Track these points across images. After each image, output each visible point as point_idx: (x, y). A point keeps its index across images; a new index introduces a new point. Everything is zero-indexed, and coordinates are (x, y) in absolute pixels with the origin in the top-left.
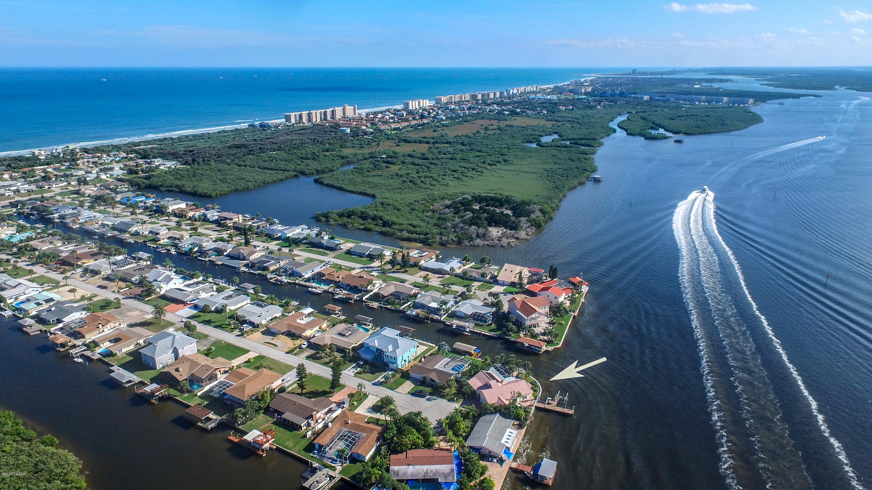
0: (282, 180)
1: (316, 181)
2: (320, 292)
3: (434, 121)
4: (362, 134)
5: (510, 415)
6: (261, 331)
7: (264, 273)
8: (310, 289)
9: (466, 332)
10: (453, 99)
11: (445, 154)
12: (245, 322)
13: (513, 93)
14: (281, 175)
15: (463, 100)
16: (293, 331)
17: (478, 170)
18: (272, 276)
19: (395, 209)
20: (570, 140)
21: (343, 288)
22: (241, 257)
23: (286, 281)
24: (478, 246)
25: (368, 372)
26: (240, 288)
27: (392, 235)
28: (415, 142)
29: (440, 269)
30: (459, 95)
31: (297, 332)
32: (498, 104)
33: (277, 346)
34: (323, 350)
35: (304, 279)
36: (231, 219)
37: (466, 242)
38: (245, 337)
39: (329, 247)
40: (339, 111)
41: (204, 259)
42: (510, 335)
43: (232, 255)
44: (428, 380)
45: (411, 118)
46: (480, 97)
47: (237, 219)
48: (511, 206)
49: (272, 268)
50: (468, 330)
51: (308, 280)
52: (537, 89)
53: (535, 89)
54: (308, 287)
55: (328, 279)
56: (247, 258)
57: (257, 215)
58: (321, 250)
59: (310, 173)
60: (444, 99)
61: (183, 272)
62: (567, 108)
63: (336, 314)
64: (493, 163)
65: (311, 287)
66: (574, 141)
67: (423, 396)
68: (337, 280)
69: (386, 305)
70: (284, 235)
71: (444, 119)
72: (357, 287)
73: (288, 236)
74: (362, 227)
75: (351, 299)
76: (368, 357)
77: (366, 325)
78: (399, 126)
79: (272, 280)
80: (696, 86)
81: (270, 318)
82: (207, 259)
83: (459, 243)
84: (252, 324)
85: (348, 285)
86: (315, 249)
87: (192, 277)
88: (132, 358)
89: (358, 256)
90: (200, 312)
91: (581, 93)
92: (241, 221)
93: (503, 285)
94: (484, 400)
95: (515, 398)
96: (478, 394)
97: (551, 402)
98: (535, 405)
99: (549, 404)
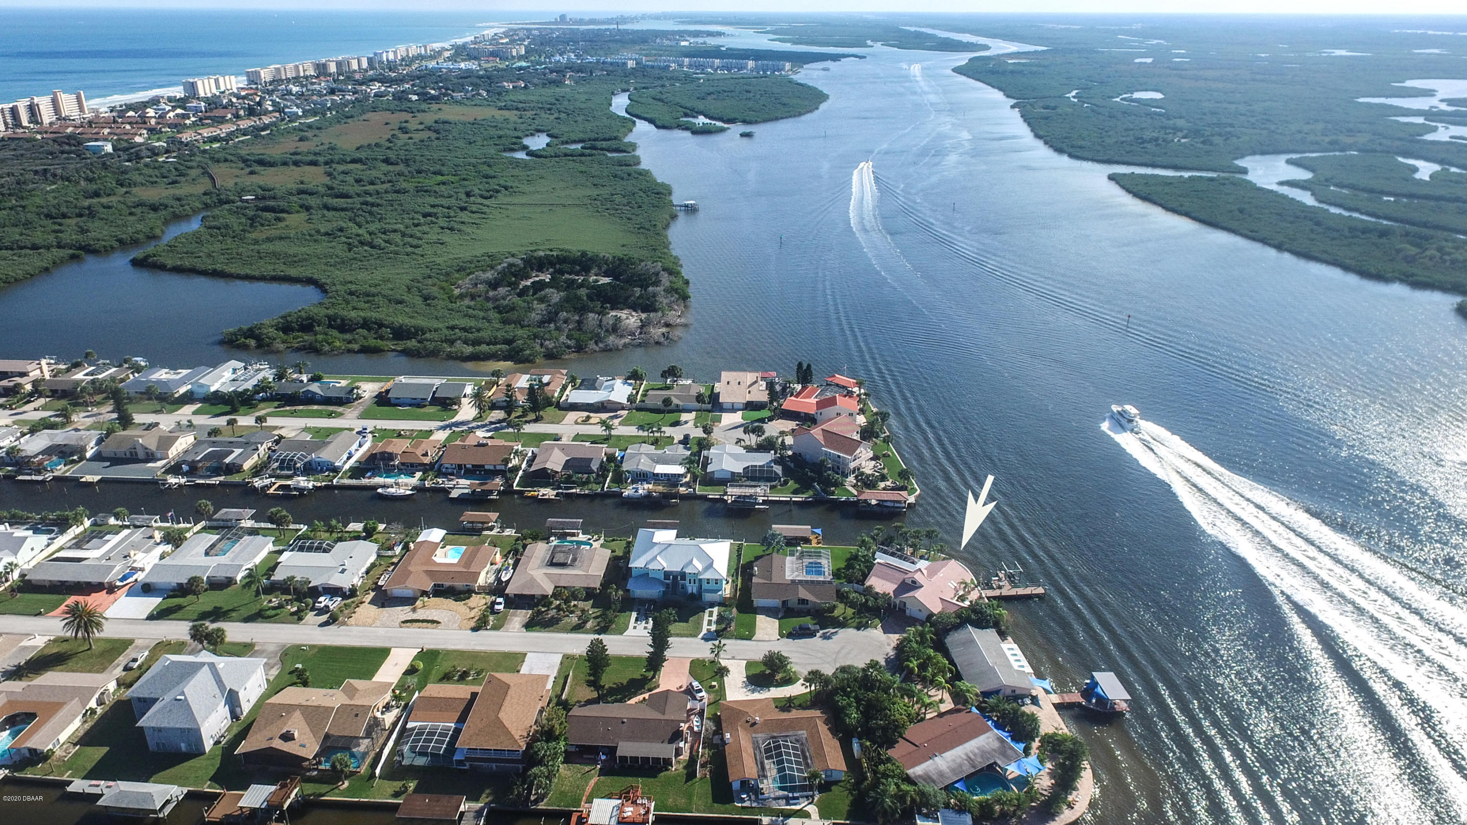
0: (47, 269)
1: (138, 264)
2: (411, 492)
3: (283, 120)
4: (149, 154)
5: (988, 621)
6: (368, 600)
7: (236, 478)
8: (380, 490)
9: (759, 504)
10: (283, 72)
11: (372, 183)
12: (315, 592)
13: (388, 60)
14: (36, 261)
15: (302, 74)
16: (447, 584)
17: (474, 209)
18: (267, 482)
19: (390, 301)
20: (580, 141)
21: (452, 474)
22: (141, 455)
23: (310, 486)
24: (617, 349)
25: (675, 621)
26: (215, 524)
27: (434, 354)
28: (285, 164)
29: (602, 403)
30: (291, 65)
31: (459, 584)
32: (383, 80)
33: (438, 623)
34: (548, 604)
35: (345, 472)
36: (23, 374)
37: (592, 345)
38: (344, 624)
39: (330, 398)
40: (44, 104)
41: (40, 478)
42: (833, 493)
43: (113, 455)
44: (793, 603)
45: (229, 116)
46: (333, 68)
47: (38, 372)
48: (603, 269)
49: (247, 465)
50: (760, 500)
51: (357, 472)
52: (426, 50)
53: (423, 52)
54: (374, 488)
55: (403, 464)
56: (159, 456)
57: (87, 355)
58: (315, 407)
59: (105, 247)
60: (266, 75)
61: (21, 518)
62: (515, 84)
63: (491, 529)
64: (488, 194)
65: (384, 486)
66: (588, 144)
67: (812, 635)
68: (427, 460)
69: (572, 488)
70: (201, 390)
71: (300, 114)
72: (483, 466)
73: (213, 389)
74: (356, 347)
75: (491, 492)
76: (653, 592)
77: (573, 535)
78: (219, 132)
79: (271, 491)
80: (683, 43)
81: (364, 570)
82: (49, 476)
83: (580, 348)
84: (333, 591)
85: (460, 467)
86: (301, 407)
87: (63, 525)
88: (105, 749)
89: (410, 405)
90: (169, 597)
91: (513, 57)
92: (47, 377)
93: (733, 409)
94: (920, 610)
95: (961, 593)
96: (898, 603)
97: (1001, 584)
98: (984, 595)
99: (1000, 587)
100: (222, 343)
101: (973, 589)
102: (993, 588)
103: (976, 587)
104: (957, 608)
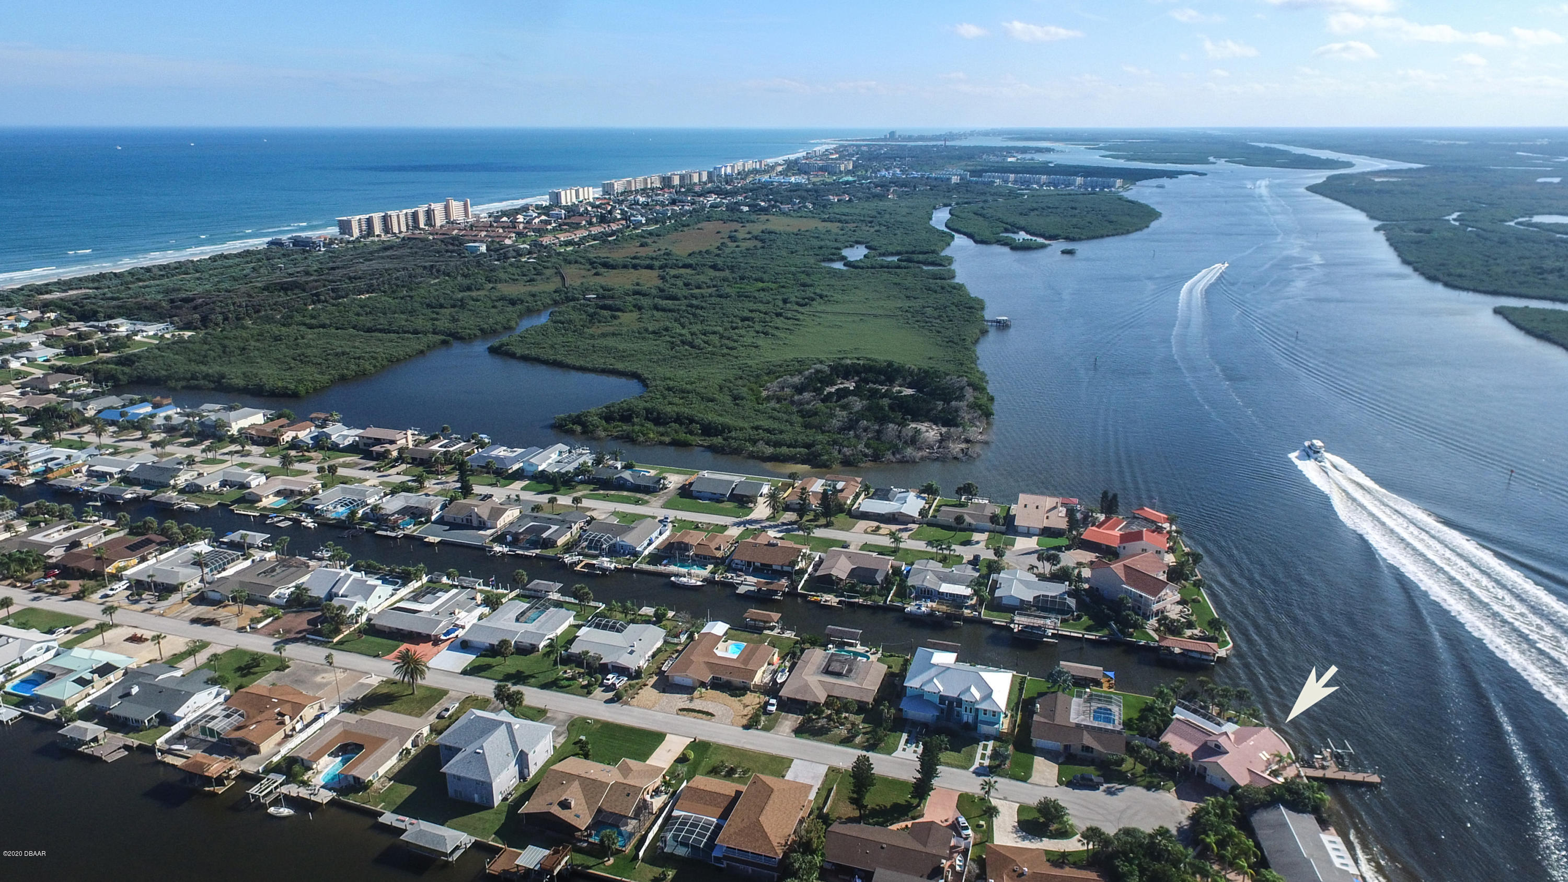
0: (422, 352)
1: (494, 351)
2: (699, 583)
3: (629, 227)
4: (514, 254)
5: (1306, 805)
6: (651, 683)
7: (550, 553)
8: (673, 579)
9: (1048, 637)
10: (633, 184)
11: (699, 287)
12: (605, 669)
13: (725, 174)
14: (413, 344)
15: (649, 186)
16: (725, 678)
17: (789, 315)
18: (576, 559)
19: (702, 398)
20: (897, 254)
21: (741, 570)
22: (475, 523)
23: (612, 567)
24: (914, 462)
25: (946, 749)
26: (527, 593)
27: (737, 452)
28: (625, 267)
29: (894, 514)
30: (641, 178)
31: (736, 680)
32: (719, 192)
33: (712, 715)
34: (819, 713)
35: (644, 558)
36: (392, 442)
37: (889, 456)
38: (626, 703)
39: (639, 486)
40: (438, 208)
41: (393, 534)
42: (1131, 635)
43: (452, 520)
44: (1076, 749)
45: (584, 223)
46: (676, 181)
47: (404, 440)
48: (908, 380)
49: (561, 542)
50: (1050, 632)
51: (655, 558)
52: (761, 165)
53: (758, 167)
54: (669, 575)
55: (697, 555)
56: (489, 525)
57: (444, 429)
58: (625, 493)
59: (469, 335)
60: (619, 186)
61: (375, 568)
62: (840, 198)
63: (772, 628)
64: (803, 302)
65: (677, 575)
66: (904, 257)
67: (1094, 787)
68: (719, 554)
69: (855, 597)
70: (530, 469)
71: (644, 222)
72: (771, 566)
73: (540, 468)
74: (667, 439)
75: (775, 592)
76: (928, 715)
77: (851, 645)
78: (573, 237)
79: (578, 568)
80: (1009, 159)
81: (650, 653)
82: (400, 533)
83: (876, 458)
84: (621, 671)
85: (749, 563)
86: (613, 492)
87: (406, 579)
88: (414, 788)
89: (709, 500)
90: (482, 656)
91: (841, 171)
92: (411, 446)
93: (1028, 534)
94: (1223, 779)
95: (1275, 767)
96: (1197, 766)
97: (1325, 763)
98: (1303, 774)
99: (1323, 768)
100: (552, 426)
101: (1290, 765)
102: (1315, 767)
103: (1294, 762)
104: (1268, 784)
